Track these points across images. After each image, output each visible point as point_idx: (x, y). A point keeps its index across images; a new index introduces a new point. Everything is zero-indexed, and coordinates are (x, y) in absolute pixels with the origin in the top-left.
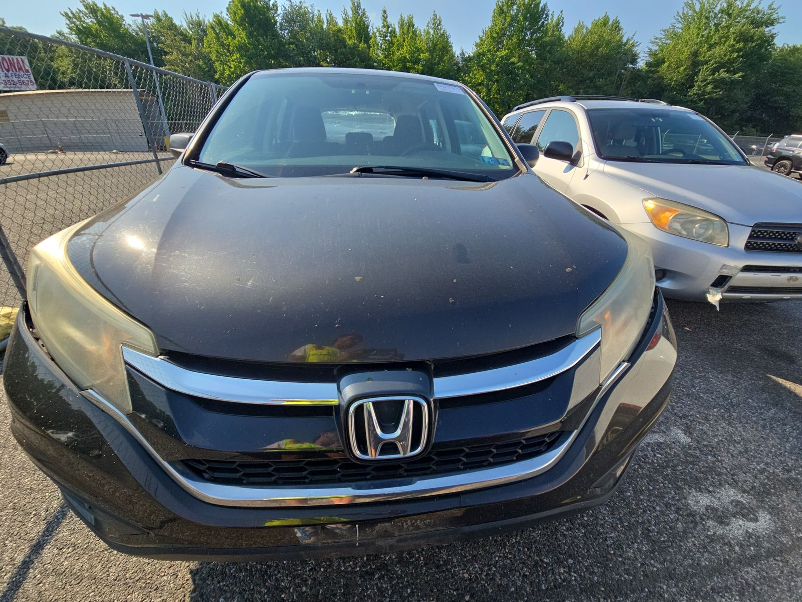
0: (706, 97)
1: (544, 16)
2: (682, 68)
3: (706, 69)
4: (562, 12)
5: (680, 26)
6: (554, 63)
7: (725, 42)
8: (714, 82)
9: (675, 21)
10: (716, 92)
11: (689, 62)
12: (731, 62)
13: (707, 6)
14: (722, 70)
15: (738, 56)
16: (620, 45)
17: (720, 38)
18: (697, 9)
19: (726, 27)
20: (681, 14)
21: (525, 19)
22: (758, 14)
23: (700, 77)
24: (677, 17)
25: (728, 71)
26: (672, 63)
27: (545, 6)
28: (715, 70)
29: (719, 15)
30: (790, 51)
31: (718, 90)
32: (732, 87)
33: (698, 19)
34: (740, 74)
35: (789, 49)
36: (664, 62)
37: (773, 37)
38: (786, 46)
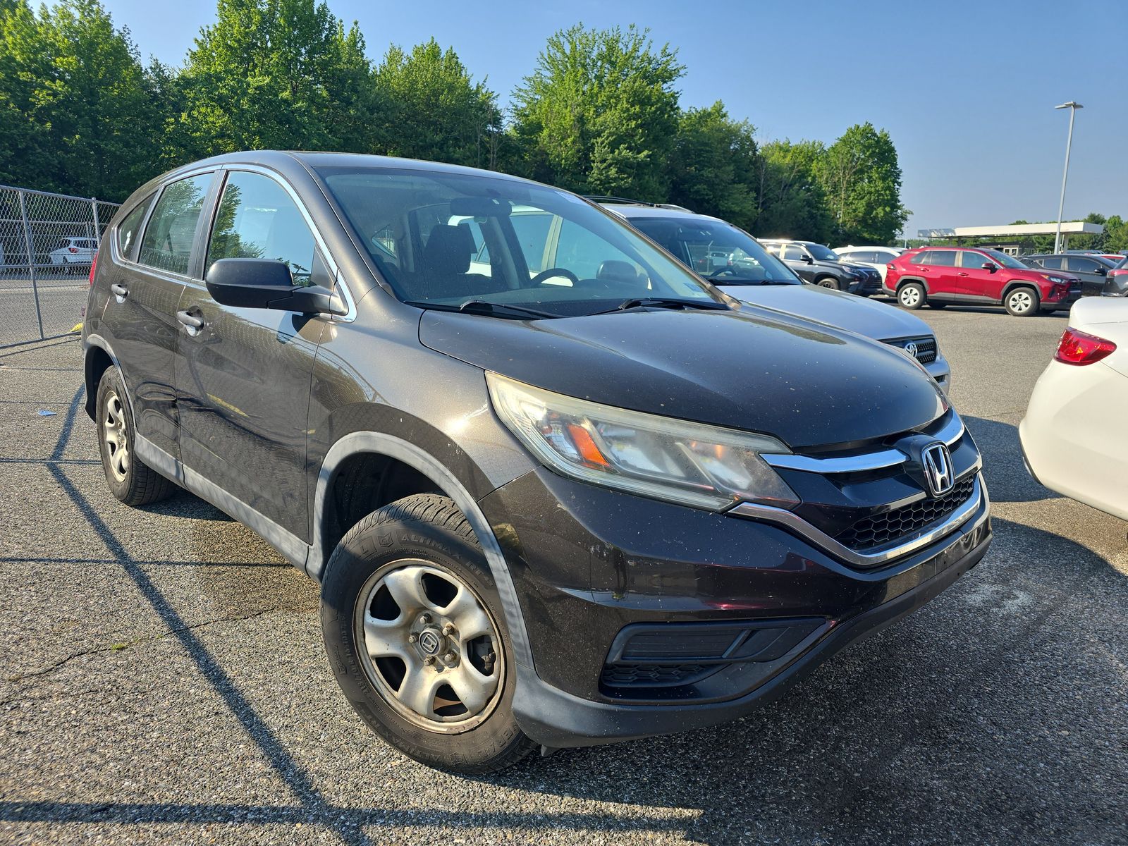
0: (613, 185)
1: (327, 26)
2: (570, 140)
3: (602, 144)
4: (356, 23)
5: (549, 74)
6: (368, 109)
7: (616, 104)
8: (616, 164)
9: (540, 67)
10: (622, 179)
11: (577, 133)
12: (630, 134)
13: (579, 48)
14: (622, 147)
15: (637, 126)
16: (469, 94)
17: (609, 98)
18: (568, 52)
19: (614, 82)
20: (546, 56)
21: (291, 23)
22: (649, 64)
23: (596, 155)
24: (541, 61)
25: (629, 148)
26: (553, 131)
27: (324, 7)
28: (614, 146)
29: (599, 63)
30: (700, 117)
31: (625, 176)
32: (640, 172)
33: (572, 66)
34: (646, 152)
35: (698, 115)
36: (541, 128)
37: (674, 96)
38: (693, 111)
